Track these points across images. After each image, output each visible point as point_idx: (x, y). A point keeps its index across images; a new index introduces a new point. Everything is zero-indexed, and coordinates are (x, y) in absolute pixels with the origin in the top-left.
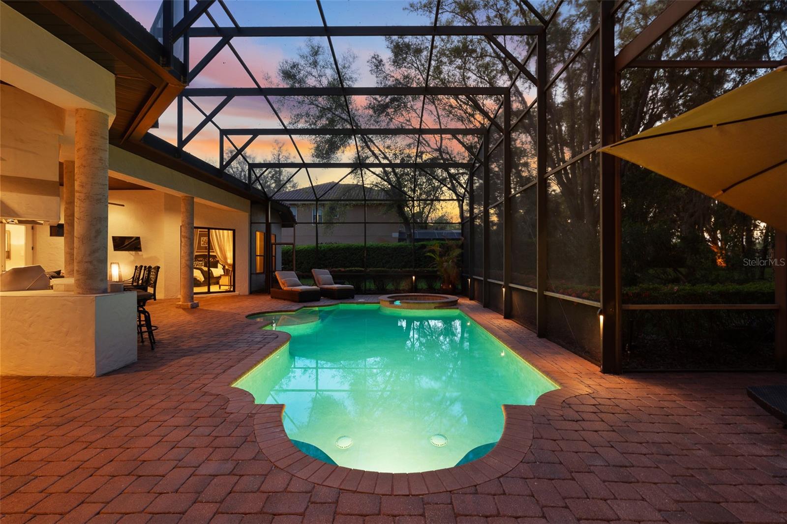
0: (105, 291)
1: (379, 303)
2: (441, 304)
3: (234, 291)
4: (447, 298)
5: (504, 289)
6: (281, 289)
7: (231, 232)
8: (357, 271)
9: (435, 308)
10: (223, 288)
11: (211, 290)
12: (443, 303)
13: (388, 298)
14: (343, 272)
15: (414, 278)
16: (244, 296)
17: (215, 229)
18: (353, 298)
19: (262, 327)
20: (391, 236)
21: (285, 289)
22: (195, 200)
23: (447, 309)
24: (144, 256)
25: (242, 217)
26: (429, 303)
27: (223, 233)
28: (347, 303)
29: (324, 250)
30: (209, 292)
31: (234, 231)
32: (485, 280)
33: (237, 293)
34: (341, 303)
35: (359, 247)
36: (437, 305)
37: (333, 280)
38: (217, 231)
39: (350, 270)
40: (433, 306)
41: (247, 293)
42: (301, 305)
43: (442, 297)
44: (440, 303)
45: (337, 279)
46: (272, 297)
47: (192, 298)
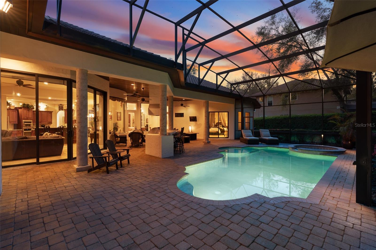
0: (166, 135)
1: (288, 148)
2: (326, 152)
3: (228, 137)
4: (338, 149)
6: (243, 138)
7: (227, 113)
8: (286, 131)
9: (320, 154)
10: (226, 136)
11: (219, 137)
12: (327, 152)
13: (294, 146)
14: (278, 131)
15: (322, 135)
16: (232, 140)
17: (221, 112)
18: (278, 145)
19: (219, 152)
20: (337, 108)
21: (245, 138)
22: (209, 102)
23: (329, 155)
24: (198, 123)
25: (231, 107)
26: (315, 151)
27: (224, 113)
28: (271, 147)
29: (281, 119)
30: (218, 138)
31: (228, 112)
33: (229, 138)
34: (269, 146)
36: (322, 153)
37: (270, 135)
38: (222, 113)
39: (282, 130)
40: (319, 153)
41: (233, 139)
42: (248, 145)
43: (334, 148)
44: (324, 151)
45: (272, 134)
46: (241, 141)
47: (208, 139)
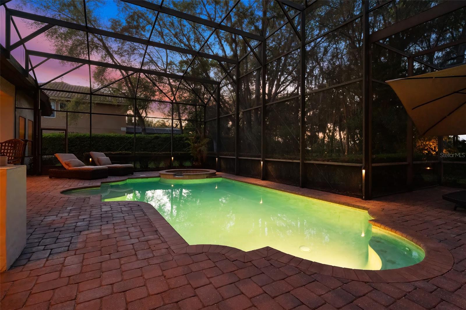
1: (159, 177)
4: (207, 171)
5: (262, 162)
6: (65, 169)
9: (207, 178)
13: (166, 172)
15: (173, 158)
18: (132, 174)
20: (121, 130)
32: (237, 158)
34: (129, 178)
35: (104, 136)
36: (208, 175)
37: (111, 161)
45: (114, 160)
